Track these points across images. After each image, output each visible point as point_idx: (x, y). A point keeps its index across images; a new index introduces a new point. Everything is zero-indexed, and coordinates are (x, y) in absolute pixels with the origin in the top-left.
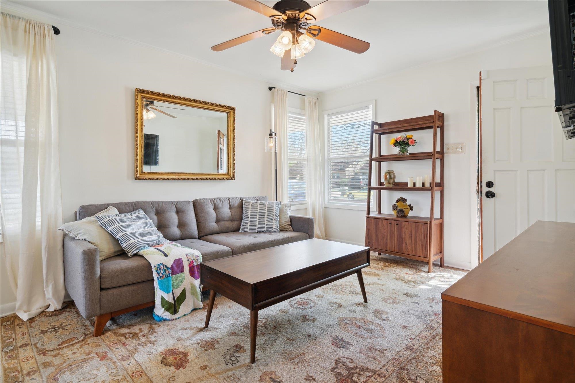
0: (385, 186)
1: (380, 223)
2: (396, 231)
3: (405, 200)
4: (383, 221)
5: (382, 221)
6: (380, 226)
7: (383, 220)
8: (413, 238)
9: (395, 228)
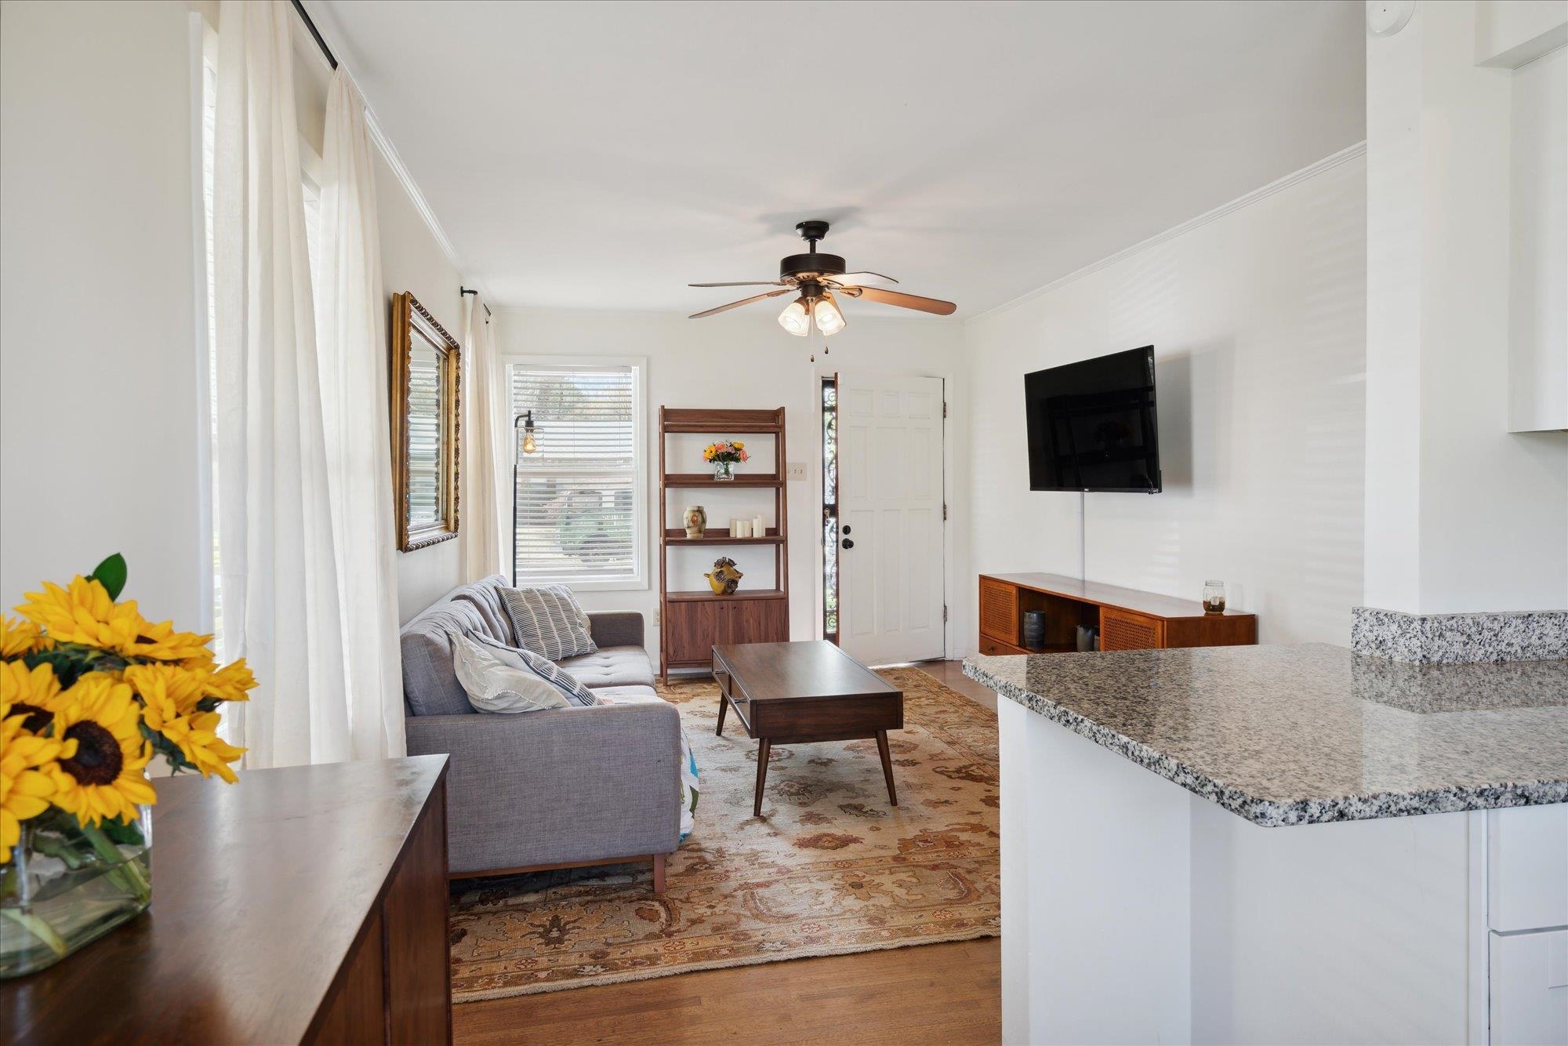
0: (689, 537)
1: (699, 610)
2: (731, 620)
3: (731, 563)
4: (706, 605)
5: (704, 605)
6: (699, 615)
7: (706, 603)
8: (763, 627)
9: (730, 614)
